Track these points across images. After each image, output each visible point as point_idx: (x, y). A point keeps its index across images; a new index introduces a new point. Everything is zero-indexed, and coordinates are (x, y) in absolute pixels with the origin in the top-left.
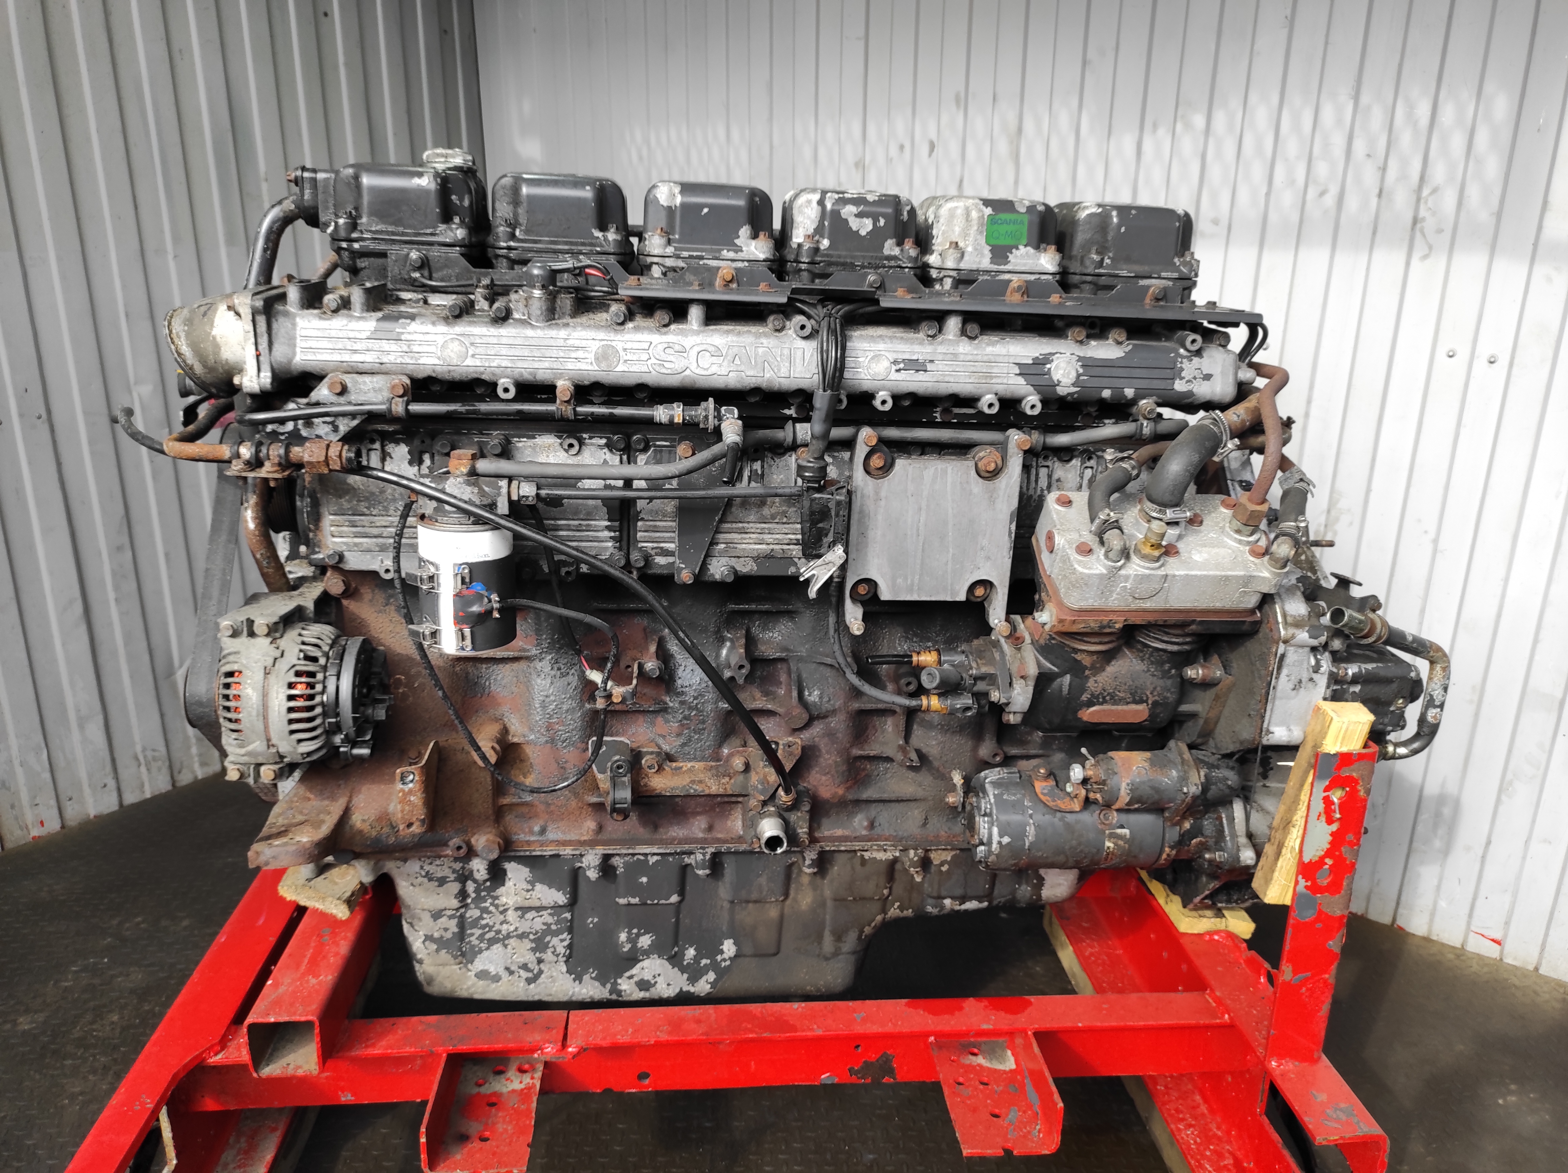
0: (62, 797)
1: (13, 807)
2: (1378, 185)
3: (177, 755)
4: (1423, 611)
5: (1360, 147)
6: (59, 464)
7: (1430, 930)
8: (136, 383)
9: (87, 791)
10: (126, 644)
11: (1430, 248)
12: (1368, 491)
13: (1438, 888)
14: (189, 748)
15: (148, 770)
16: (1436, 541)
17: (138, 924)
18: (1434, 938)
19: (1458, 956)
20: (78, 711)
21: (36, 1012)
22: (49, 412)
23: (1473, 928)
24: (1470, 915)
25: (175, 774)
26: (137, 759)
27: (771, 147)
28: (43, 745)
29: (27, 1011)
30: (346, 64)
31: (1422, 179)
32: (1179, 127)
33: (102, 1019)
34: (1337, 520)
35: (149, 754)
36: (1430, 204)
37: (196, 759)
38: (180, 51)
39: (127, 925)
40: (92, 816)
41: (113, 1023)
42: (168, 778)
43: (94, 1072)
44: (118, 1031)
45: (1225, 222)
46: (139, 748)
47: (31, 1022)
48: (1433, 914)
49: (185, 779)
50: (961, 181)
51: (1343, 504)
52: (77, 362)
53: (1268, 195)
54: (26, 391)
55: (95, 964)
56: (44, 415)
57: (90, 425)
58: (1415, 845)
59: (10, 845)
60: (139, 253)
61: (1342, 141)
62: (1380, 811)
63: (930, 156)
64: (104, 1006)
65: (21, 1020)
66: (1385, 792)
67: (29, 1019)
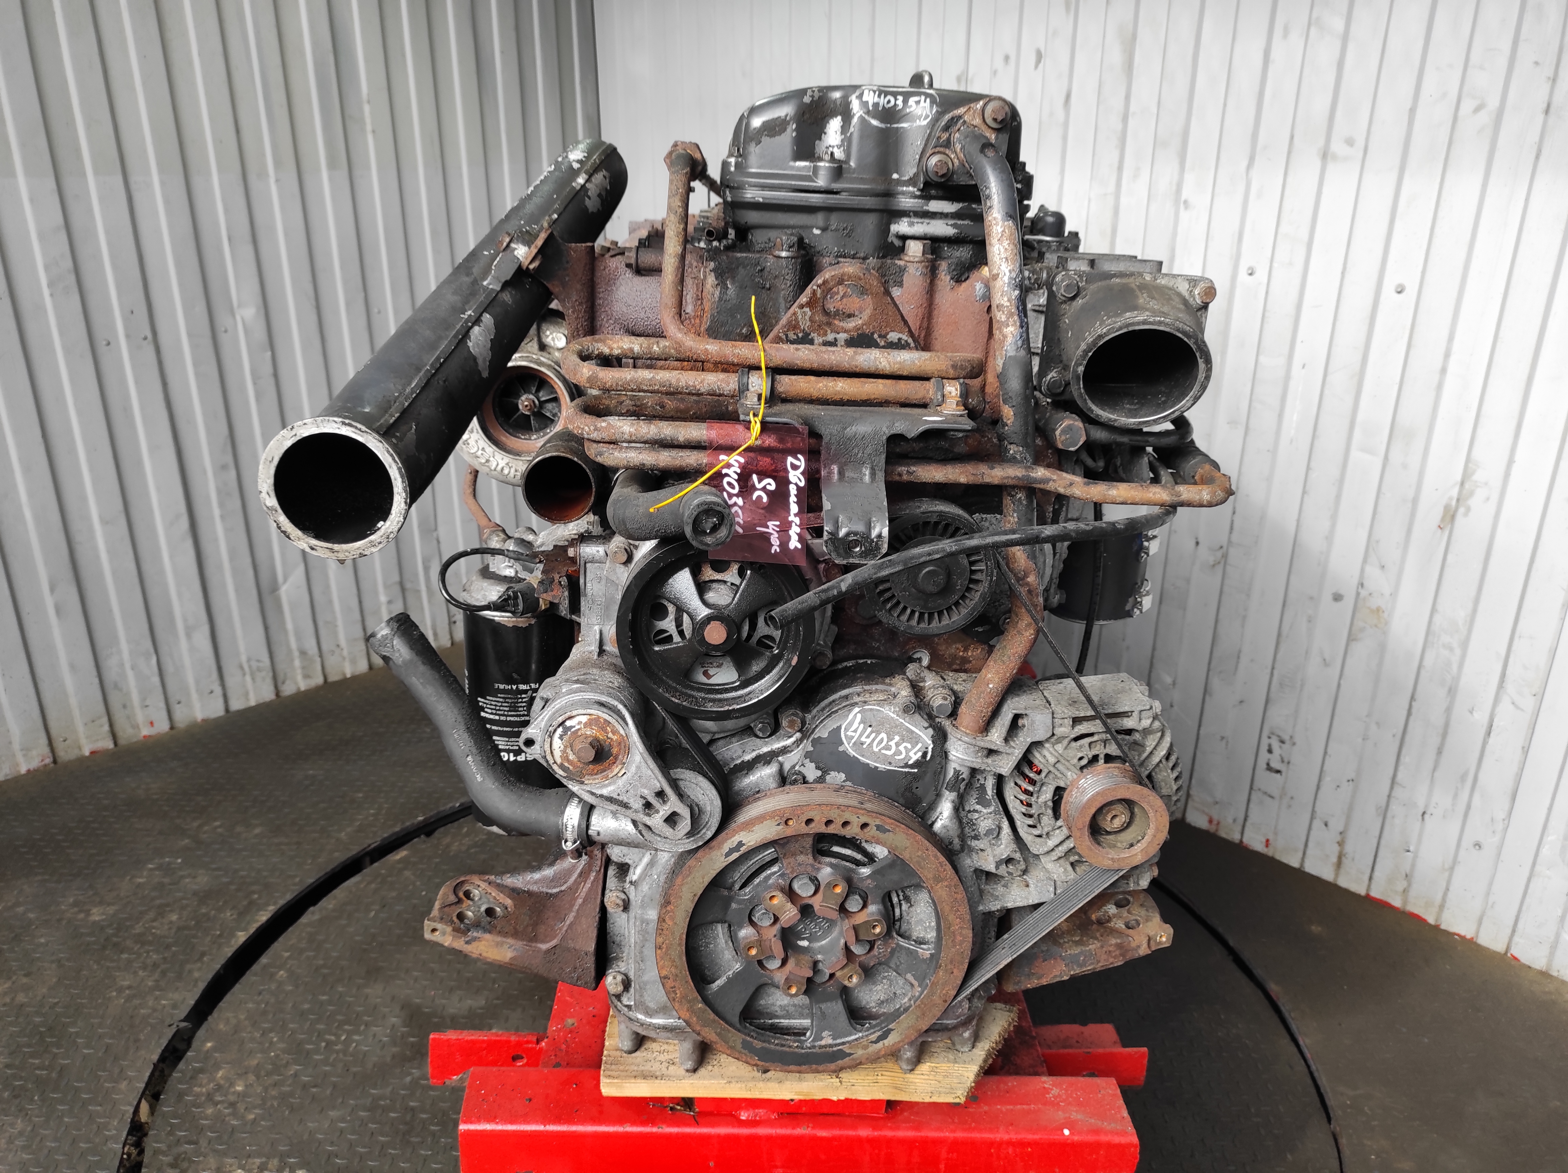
0: (172, 701)
2: (1545, 99)
3: (281, 667)
5: (1526, 53)
6: (165, 385)
7: (1549, 964)
8: (239, 306)
9: (194, 696)
10: (232, 559)
12: (1511, 462)
13: (1562, 919)
14: (292, 660)
15: (253, 679)
17: (216, 827)
18: (1555, 974)
20: (185, 620)
21: (109, 904)
22: (155, 333)
25: (279, 684)
26: (241, 667)
27: (873, 60)
28: (152, 650)
29: (101, 903)
32: (1313, 30)
33: (163, 917)
34: (1472, 493)
35: (254, 664)
37: (299, 671)
39: (206, 828)
40: (199, 720)
41: (171, 922)
42: (272, 688)
43: (144, 968)
44: (173, 931)
45: (1360, 143)
46: (244, 658)
47: (103, 914)
48: (1554, 947)
49: (288, 690)
50: (1068, 97)
51: (1479, 476)
52: (181, 285)
53: (1412, 111)
54: (132, 312)
55: (169, 863)
56: (150, 336)
57: (194, 347)
58: (1538, 868)
59: (122, 742)
60: (240, 177)
61: (1506, 46)
62: (1500, 827)
63: (1036, 67)
64: (167, 905)
65: (94, 910)
66: (1507, 807)
67: (101, 911)
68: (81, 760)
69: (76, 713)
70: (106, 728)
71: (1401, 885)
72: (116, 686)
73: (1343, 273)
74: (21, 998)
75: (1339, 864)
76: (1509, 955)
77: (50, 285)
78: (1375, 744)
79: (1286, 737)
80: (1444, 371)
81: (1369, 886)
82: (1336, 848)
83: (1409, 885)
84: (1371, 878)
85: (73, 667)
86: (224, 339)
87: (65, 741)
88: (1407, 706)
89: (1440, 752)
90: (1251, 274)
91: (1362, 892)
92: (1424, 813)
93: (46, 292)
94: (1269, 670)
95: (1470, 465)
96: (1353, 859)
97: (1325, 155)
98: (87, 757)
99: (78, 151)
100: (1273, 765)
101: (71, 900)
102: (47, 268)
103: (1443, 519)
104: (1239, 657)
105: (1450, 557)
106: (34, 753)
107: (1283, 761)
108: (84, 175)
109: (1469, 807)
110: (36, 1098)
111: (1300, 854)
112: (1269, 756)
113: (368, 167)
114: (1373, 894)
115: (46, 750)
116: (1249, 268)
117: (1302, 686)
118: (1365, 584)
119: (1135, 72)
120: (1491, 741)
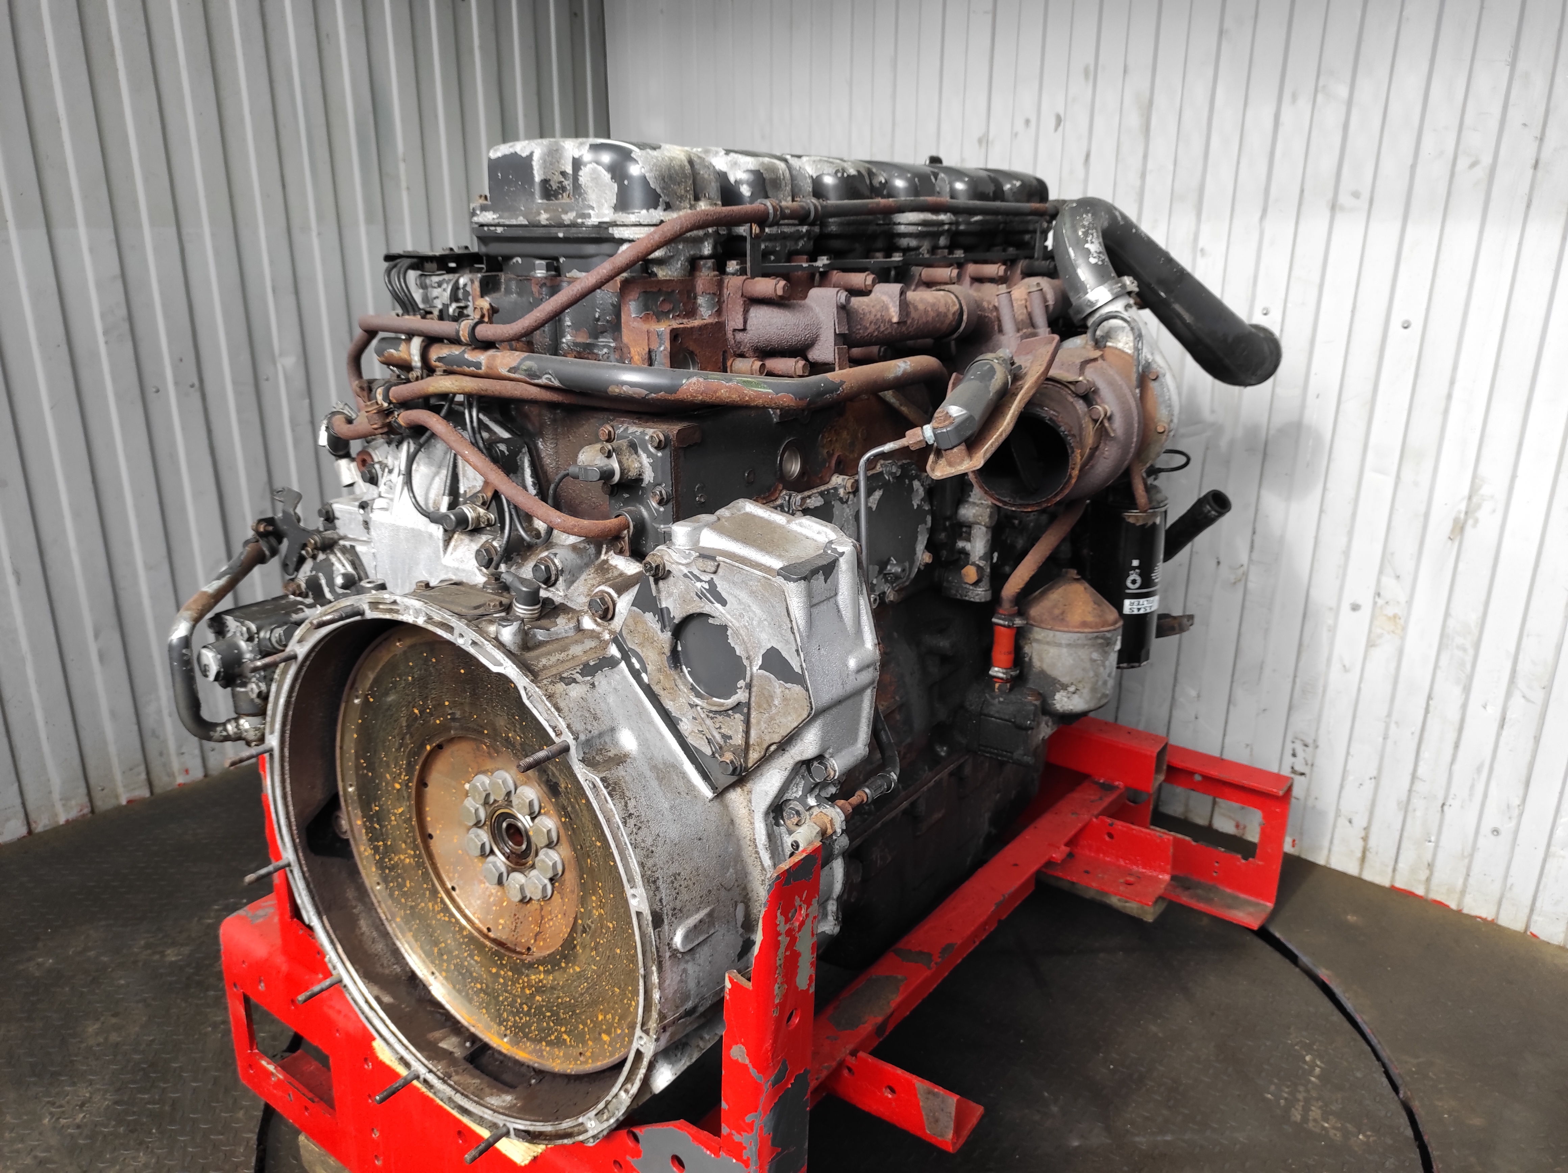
0: (207, 748)
1: (161, 754)
2: (1534, 155)
5: (1515, 116)
6: (209, 431)
8: (281, 355)
12: (1514, 477)
21: (182, 945)
22: (201, 381)
29: (174, 944)
30: (481, 47)
32: (1320, 97)
34: (1479, 506)
38: (328, 35)
45: (1366, 195)
47: (178, 955)
50: (1088, 156)
51: (1485, 490)
52: (227, 334)
53: (1413, 167)
54: (181, 360)
56: (197, 383)
57: (238, 394)
58: (1553, 849)
59: (158, 790)
60: (286, 230)
61: (1496, 110)
62: (1515, 813)
63: (1056, 130)
65: (169, 952)
66: (1521, 793)
67: (176, 952)
68: (119, 809)
69: (115, 761)
70: (143, 776)
71: (1423, 875)
72: (154, 734)
73: (1353, 312)
74: (114, 1037)
75: (1363, 859)
76: (1529, 933)
77: (105, 333)
78: (1395, 743)
79: (1309, 741)
80: (1449, 397)
81: (1393, 878)
82: (1361, 843)
83: (1431, 873)
84: (1394, 870)
85: (113, 714)
86: (265, 386)
87: (103, 790)
88: (1424, 706)
89: (1457, 746)
90: (1265, 314)
91: (1387, 883)
92: (1443, 805)
93: (101, 339)
94: (1291, 679)
95: (1477, 481)
96: (1377, 853)
97: (1334, 207)
98: (125, 806)
99: (135, 203)
100: (1297, 768)
101: (142, 942)
102: (103, 316)
103: (1453, 531)
104: (1261, 668)
105: (1461, 566)
106: (73, 803)
107: (1307, 764)
108: (140, 226)
109: (1485, 795)
110: (154, 1131)
111: (1326, 852)
112: (1293, 759)
113: (402, 222)
114: (1399, 884)
115: (85, 800)
116: (1264, 309)
117: (1324, 691)
118: (1382, 593)
119: (1152, 133)
120: (1505, 733)
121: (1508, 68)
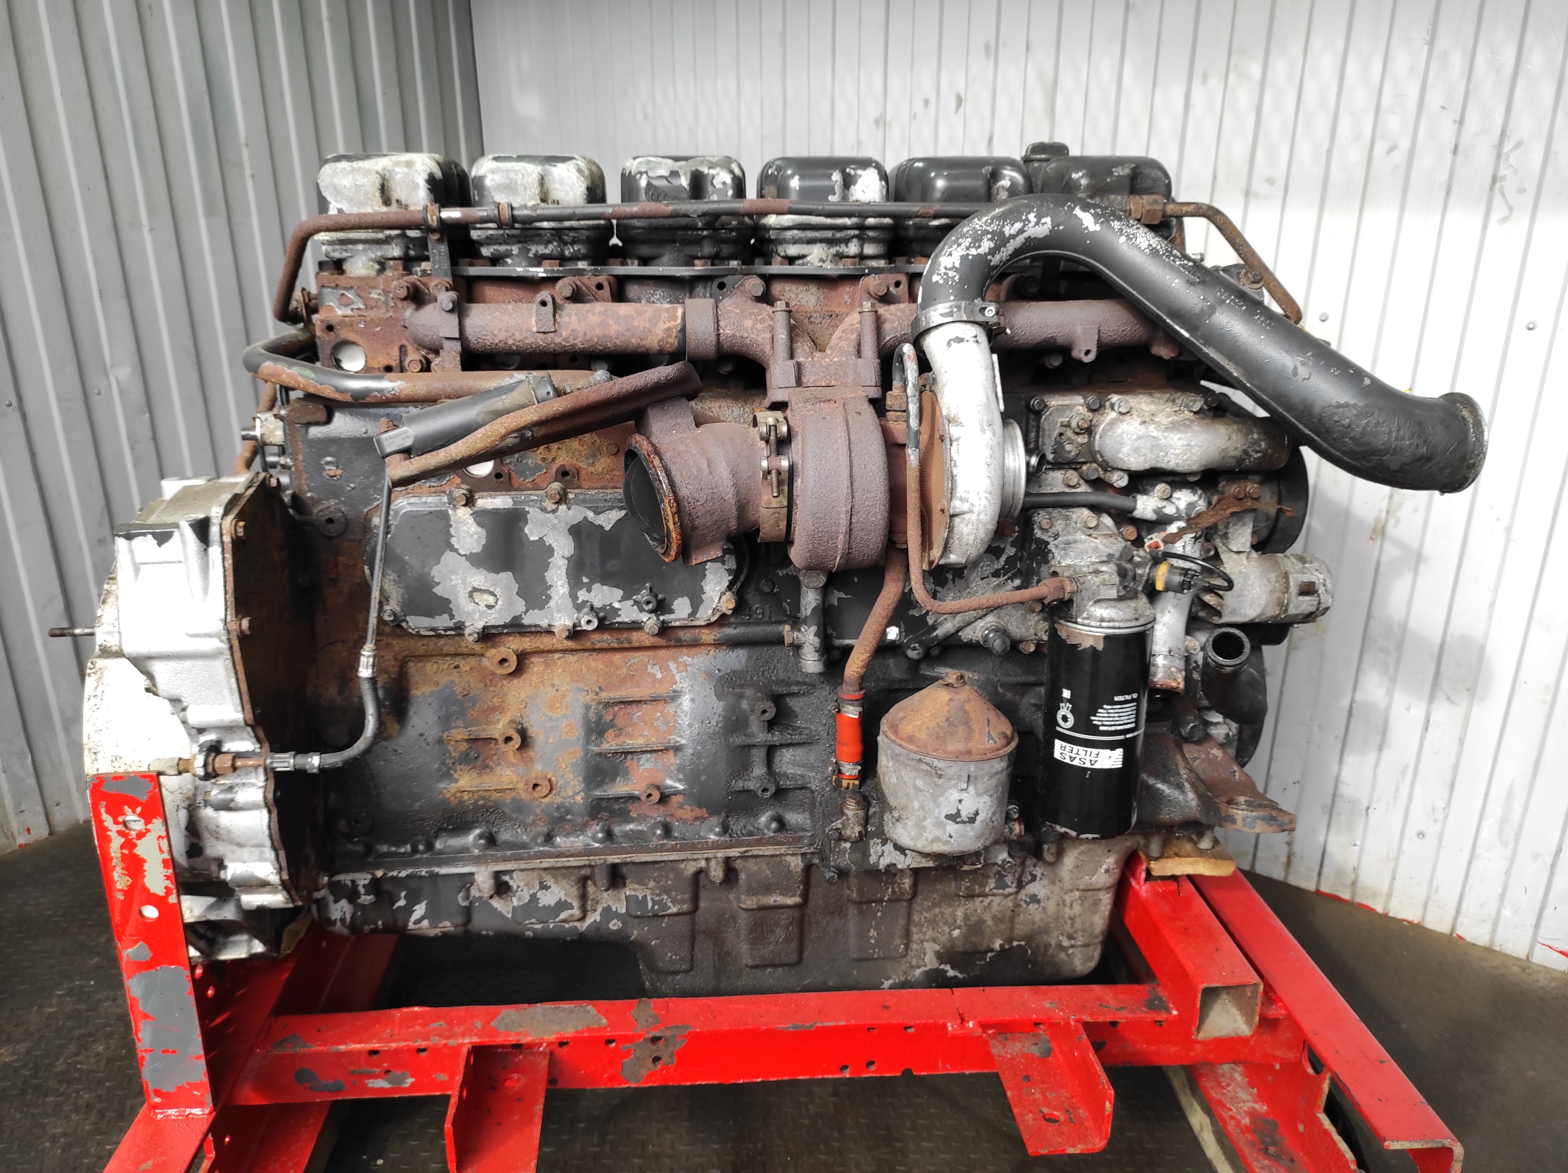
0: (50, 802)
2: (1453, 140)
4: (1492, 604)
5: (1435, 98)
6: (33, 454)
7: (1492, 940)
8: (113, 366)
9: (75, 795)
11: (1511, 209)
13: (1502, 896)
16: (1508, 529)
18: (1497, 948)
19: (1523, 969)
20: (62, 713)
21: (18, 1042)
22: (20, 398)
23: (1539, 939)
24: (1537, 926)
27: (785, 103)
28: (26, 750)
29: (8, 1041)
30: (331, 19)
31: (1503, 133)
32: (1232, 77)
33: (87, 1050)
34: (1400, 505)
36: (1512, 161)
38: (150, 7)
40: (81, 821)
41: (98, 1054)
43: (77, 1110)
44: (103, 1063)
45: (1281, 182)
47: (13, 1054)
48: (1495, 923)
50: (991, 139)
52: (48, 345)
53: (1330, 151)
55: (81, 987)
56: (15, 403)
57: (65, 412)
58: (1478, 851)
60: (111, 226)
61: (1413, 91)
62: (1441, 815)
63: (957, 111)
64: (90, 1035)
66: (1446, 795)
67: (10, 1051)
71: (1349, 879)
75: (1288, 864)
76: (1455, 935)
78: (1319, 746)
81: (1319, 882)
82: (1285, 848)
83: (1357, 878)
84: (1320, 875)
86: (97, 402)
88: (1348, 709)
89: (1380, 749)
91: (1312, 888)
92: (1368, 808)
96: (1302, 859)
97: (1248, 194)
103: (1373, 530)
105: (1382, 566)
109: (1410, 799)
111: (1250, 857)
113: (248, 214)
114: (1324, 889)
119: (1058, 116)
120: (1429, 735)
121: (1426, 47)
